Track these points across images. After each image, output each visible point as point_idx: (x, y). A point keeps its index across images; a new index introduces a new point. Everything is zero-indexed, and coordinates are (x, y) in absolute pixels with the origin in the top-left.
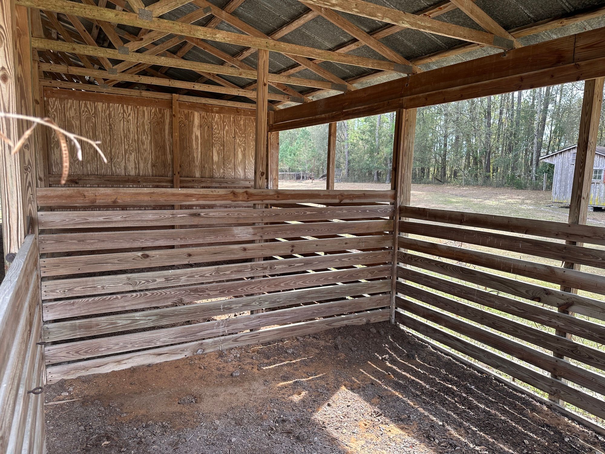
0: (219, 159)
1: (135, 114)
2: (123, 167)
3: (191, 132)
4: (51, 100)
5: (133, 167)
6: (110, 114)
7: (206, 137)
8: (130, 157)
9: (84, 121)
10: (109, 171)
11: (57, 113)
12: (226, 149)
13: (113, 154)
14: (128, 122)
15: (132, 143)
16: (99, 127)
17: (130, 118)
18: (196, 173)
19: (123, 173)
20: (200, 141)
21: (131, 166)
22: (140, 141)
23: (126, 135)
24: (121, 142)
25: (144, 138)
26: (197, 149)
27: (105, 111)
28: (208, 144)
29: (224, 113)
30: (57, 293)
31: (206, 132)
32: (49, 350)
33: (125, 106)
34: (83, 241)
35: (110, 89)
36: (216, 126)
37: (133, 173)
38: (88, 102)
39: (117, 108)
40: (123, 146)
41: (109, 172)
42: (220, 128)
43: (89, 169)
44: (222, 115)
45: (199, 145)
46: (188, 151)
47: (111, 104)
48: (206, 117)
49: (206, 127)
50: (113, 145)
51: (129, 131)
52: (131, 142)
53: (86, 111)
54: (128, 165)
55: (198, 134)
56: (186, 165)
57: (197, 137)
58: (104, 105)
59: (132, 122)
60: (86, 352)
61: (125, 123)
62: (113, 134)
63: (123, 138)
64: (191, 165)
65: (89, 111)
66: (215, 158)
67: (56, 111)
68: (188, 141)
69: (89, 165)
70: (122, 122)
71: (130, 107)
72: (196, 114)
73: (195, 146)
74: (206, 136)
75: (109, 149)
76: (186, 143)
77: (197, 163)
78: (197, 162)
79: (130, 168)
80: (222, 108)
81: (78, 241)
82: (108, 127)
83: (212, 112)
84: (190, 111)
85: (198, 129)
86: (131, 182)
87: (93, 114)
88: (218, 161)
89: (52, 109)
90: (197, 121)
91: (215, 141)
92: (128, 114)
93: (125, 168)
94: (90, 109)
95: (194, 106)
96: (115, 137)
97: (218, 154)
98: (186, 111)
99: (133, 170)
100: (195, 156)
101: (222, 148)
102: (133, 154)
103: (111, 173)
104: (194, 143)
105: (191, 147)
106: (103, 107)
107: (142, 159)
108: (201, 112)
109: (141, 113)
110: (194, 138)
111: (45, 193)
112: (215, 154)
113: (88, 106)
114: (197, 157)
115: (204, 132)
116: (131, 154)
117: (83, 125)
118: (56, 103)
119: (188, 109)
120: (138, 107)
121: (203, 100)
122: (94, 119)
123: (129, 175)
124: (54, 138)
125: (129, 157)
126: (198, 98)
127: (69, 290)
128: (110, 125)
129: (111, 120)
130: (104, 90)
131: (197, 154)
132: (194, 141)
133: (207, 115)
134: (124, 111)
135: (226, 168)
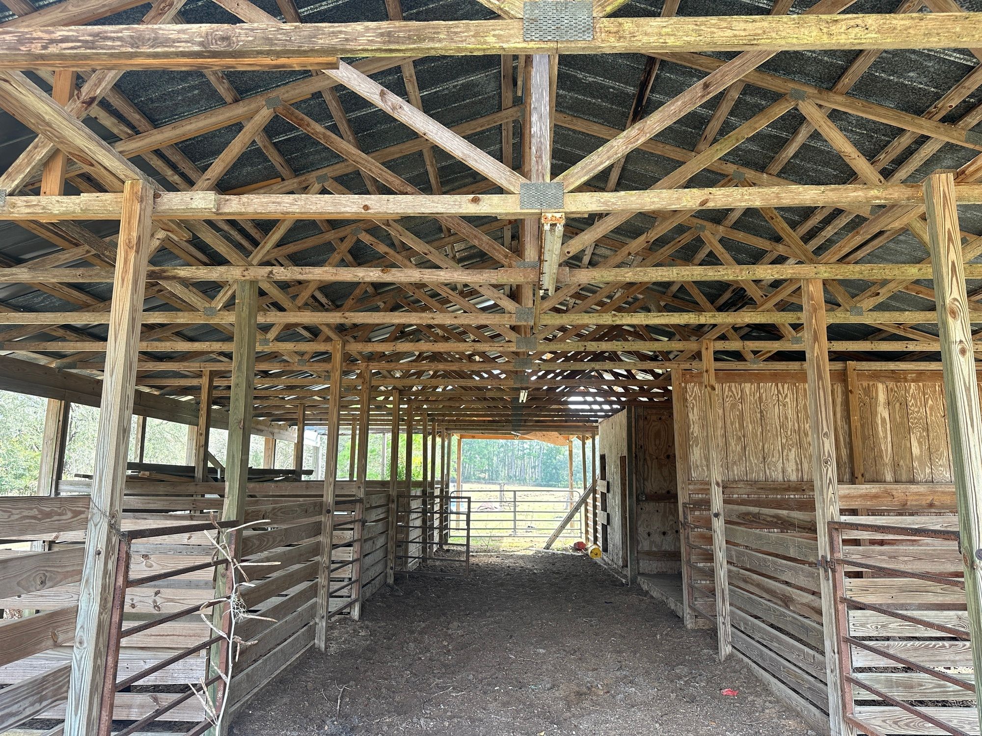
0: (921, 451)
1: (793, 394)
2: (780, 470)
3: (874, 414)
4: (690, 386)
5: (794, 468)
6: (760, 398)
7: (898, 420)
8: (789, 454)
9: (728, 409)
10: (761, 475)
11: (696, 401)
12: (931, 435)
13: (766, 451)
14: (784, 406)
15: (791, 434)
16: (747, 416)
17: (788, 400)
18: (887, 476)
19: (780, 478)
20: (888, 425)
21: (791, 467)
22: (802, 432)
23: (783, 424)
24: (777, 435)
25: (807, 426)
26: (885, 437)
27: (754, 393)
28: (902, 430)
29: (925, 381)
30: (868, 628)
31: (897, 412)
32: (860, 713)
33: (780, 385)
34: (894, 557)
35: (761, 365)
36: (913, 401)
37: (793, 477)
38: (733, 384)
39: (769, 389)
40: (779, 439)
41: (762, 477)
42: (919, 404)
43: (736, 473)
44: (921, 384)
45: (889, 432)
46: (872, 442)
47: (761, 384)
48: (896, 389)
49: (898, 405)
50: (766, 440)
51: (787, 418)
52: (789, 433)
53: (731, 396)
54: (786, 465)
55: (886, 415)
56: (870, 463)
57: (883, 420)
58: (753, 386)
59: (790, 406)
60: (907, 725)
61: (781, 407)
62: (766, 424)
63: (779, 428)
64: (877, 462)
65: (734, 395)
66: (916, 451)
67: (695, 398)
68: (870, 427)
69: (735, 467)
70: (777, 407)
71: (786, 386)
72: (880, 386)
73: (881, 434)
74: (898, 417)
75: (761, 444)
76: (868, 429)
77: (887, 459)
78: (887, 457)
79: (790, 470)
80: (921, 373)
81: (889, 558)
82: (759, 415)
83: (906, 380)
84: (871, 383)
85: (885, 408)
86: (793, 491)
87: (739, 399)
88: (921, 455)
89: (690, 396)
90: (882, 397)
91: (912, 423)
92: (784, 396)
93: (784, 471)
94: (735, 393)
95: (876, 376)
96: (768, 428)
97: (920, 443)
98: (865, 384)
99: (794, 472)
100: (883, 449)
101: (924, 434)
102: (793, 450)
103: (764, 478)
104: (880, 429)
105: (875, 435)
106: (751, 389)
107: (805, 457)
108: (888, 383)
109: (801, 392)
110: (880, 422)
111: (847, 492)
112: (915, 444)
113: (733, 389)
114: (887, 450)
115: (894, 412)
116: (790, 450)
117: (727, 414)
118: (695, 389)
119: (868, 381)
120: (797, 384)
121: (892, 366)
122: (740, 405)
123: (789, 481)
124: (692, 434)
125: (787, 455)
126: (884, 363)
127: (882, 626)
128: (761, 412)
129: (762, 404)
130: (755, 367)
131: (886, 446)
132: (880, 426)
133: (897, 386)
134: (779, 391)
135: (935, 465)
